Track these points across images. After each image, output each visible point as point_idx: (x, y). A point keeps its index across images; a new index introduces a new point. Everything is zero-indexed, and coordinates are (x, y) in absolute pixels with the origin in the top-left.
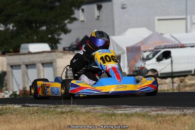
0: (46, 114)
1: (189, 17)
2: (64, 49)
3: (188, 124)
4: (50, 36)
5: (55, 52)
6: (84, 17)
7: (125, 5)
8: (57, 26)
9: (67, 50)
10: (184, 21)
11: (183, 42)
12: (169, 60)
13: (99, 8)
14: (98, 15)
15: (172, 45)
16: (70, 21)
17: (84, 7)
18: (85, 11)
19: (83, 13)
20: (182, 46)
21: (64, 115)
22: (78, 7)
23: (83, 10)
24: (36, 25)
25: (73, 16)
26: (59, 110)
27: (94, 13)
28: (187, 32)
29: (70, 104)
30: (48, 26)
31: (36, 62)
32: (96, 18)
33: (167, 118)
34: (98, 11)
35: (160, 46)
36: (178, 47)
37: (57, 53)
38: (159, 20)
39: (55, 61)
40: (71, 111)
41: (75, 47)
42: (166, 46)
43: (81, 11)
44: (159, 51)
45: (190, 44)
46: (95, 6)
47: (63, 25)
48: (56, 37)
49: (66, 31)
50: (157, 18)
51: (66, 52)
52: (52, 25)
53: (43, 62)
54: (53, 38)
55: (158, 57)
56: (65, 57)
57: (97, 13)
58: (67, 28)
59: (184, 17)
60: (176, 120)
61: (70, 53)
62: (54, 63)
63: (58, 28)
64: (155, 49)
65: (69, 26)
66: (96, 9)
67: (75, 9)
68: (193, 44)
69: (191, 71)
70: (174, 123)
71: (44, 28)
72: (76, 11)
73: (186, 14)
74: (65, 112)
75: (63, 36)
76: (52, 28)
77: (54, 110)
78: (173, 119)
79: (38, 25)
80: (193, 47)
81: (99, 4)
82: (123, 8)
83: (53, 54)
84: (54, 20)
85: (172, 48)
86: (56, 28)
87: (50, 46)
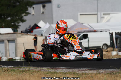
0: (13, 72)
1: (99, 13)
2: (22, 32)
3: (102, 79)
4: (13, 24)
5: (16, 33)
6: (34, 12)
7: (60, 5)
8: (17, 18)
9: (23, 33)
10: (96, 16)
11: (95, 29)
12: (87, 40)
13: (44, 7)
14: (43, 11)
15: (89, 31)
16: (25, 14)
17: (34, 6)
18: (35, 8)
19: (33, 10)
20: (95, 31)
21: (25, 73)
22: (31, 6)
23: (34, 8)
24: (4, 17)
25: (27, 12)
26: (21, 69)
27: (41, 10)
28: (98, 22)
29: (28, 66)
30: (12, 18)
31: (4, 40)
32: (42, 13)
33: (89, 75)
34: (43, 9)
35: (81, 31)
36: (92, 32)
37: (17, 34)
38: (81, 15)
39: (16, 39)
40: (28, 70)
41: (28, 30)
42: (85, 31)
43: (32, 8)
44: (81, 34)
45: (100, 30)
46: (41, 6)
47: (21, 17)
48: (17, 24)
49: (23, 21)
50: (79, 14)
51: (23, 34)
52: (14, 17)
53: (9, 40)
54: (15, 25)
55: (80, 38)
56: (22, 36)
57: (42, 10)
58: (23, 19)
59: (96, 13)
60: (94, 76)
61: (25, 34)
62: (15, 41)
63: (18, 19)
64: (78, 32)
65: (25, 18)
66: (42, 7)
67: (29, 7)
68: (102, 30)
69: (100, 47)
70: (93, 79)
71: (9, 19)
72: (29, 9)
73: (98, 12)
74: (25, 71)
75: (21, 24)
76: (14, 19)
77: (18, 70)
78: (93, 76)
79: (5, 17)
80: (101, 31)
81: (44, 4)
82: (59, 7)
83: (15, 35)
84: (15, 14)
85: (89, 32)
86: (17, 19)
87: (13, 30)
